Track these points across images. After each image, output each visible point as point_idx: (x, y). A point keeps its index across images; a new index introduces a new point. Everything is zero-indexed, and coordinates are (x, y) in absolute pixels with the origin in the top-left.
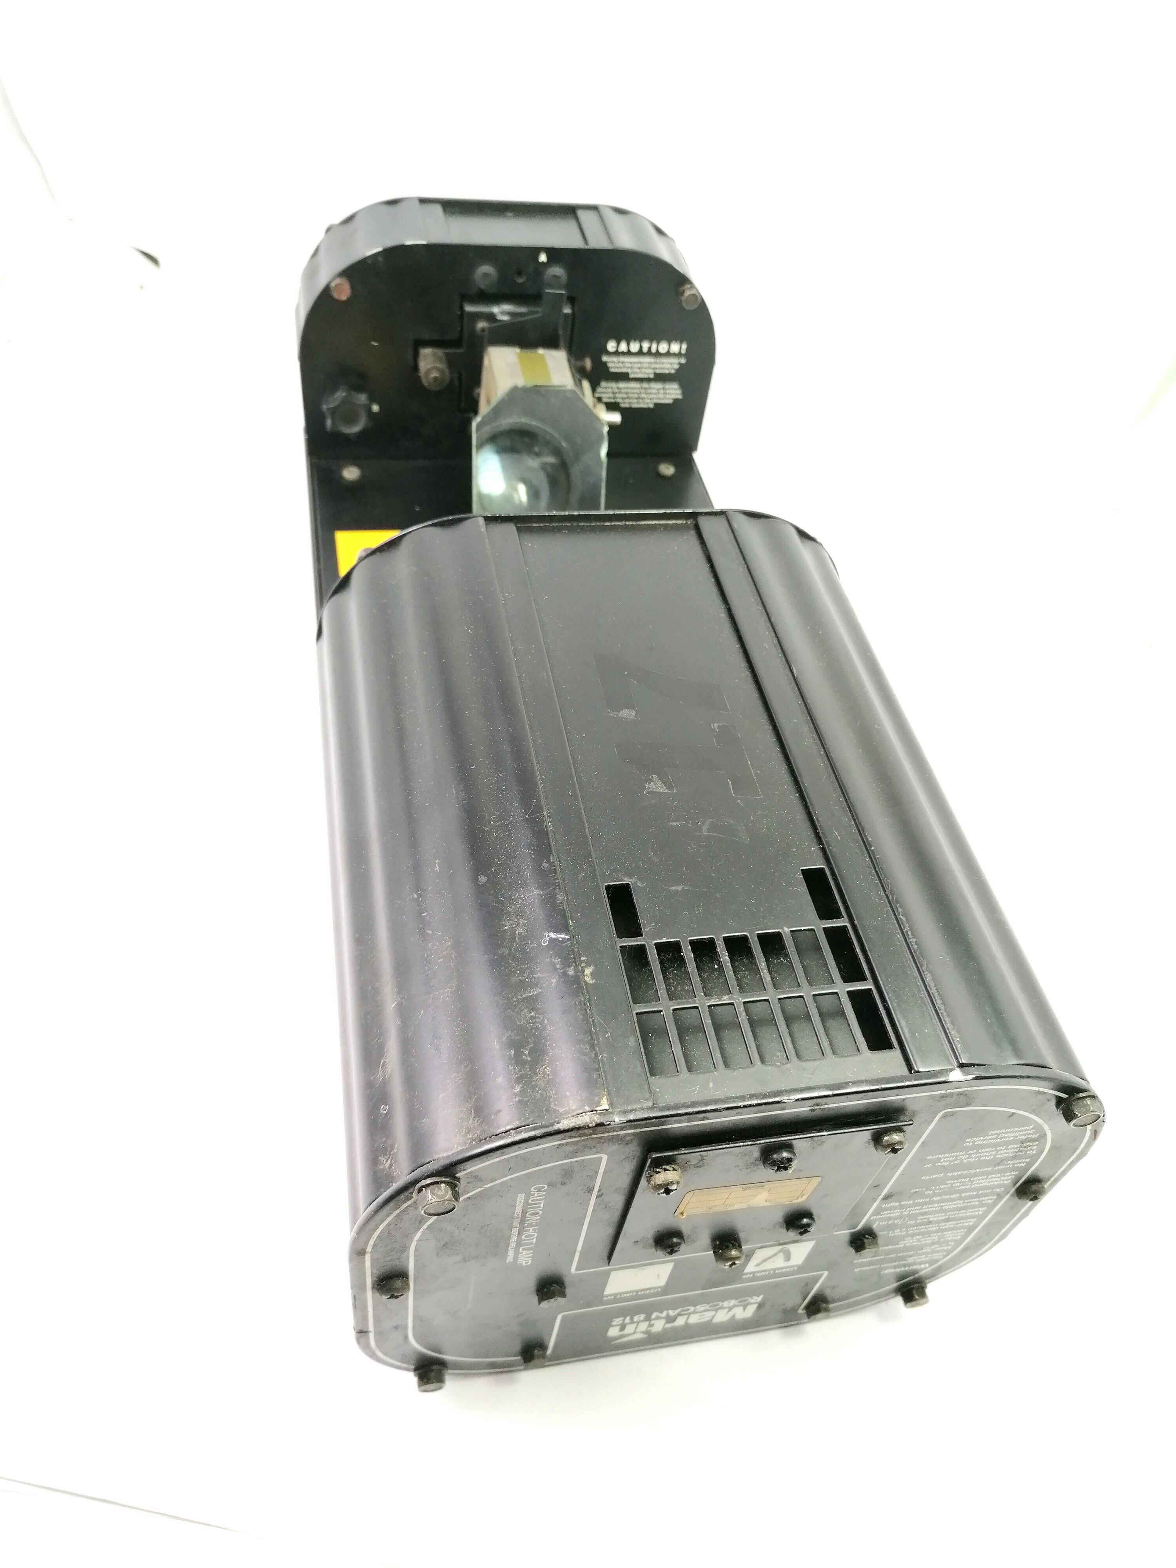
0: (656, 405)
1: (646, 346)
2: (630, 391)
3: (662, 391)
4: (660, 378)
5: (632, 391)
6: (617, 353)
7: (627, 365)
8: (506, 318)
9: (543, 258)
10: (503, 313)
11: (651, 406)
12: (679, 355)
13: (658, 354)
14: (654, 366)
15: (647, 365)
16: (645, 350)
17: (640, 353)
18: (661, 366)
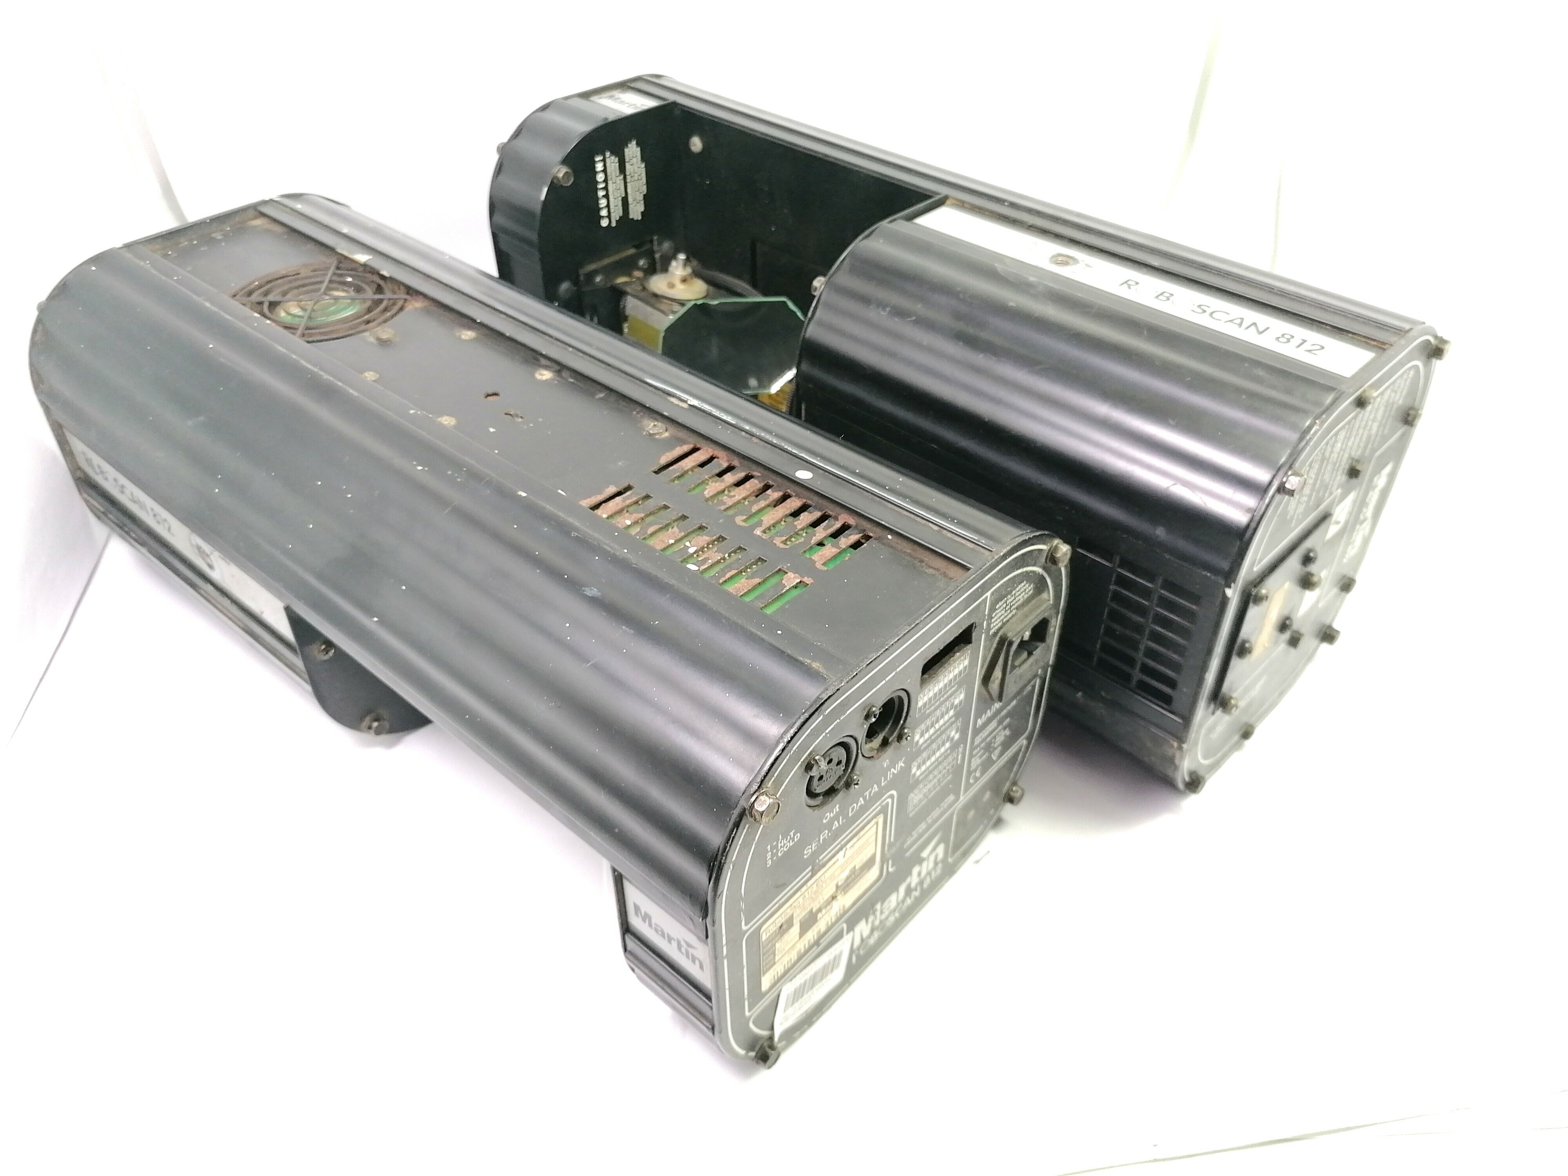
0: (642, 161)
1: (601, 193)
2: (634, 191)
4: (622, 168)
5: (633, 188)
6: (609, 216)
7: (616, 204)
11: (643, 166)
12: (604, 161)
13: (606, 179)
14: (614, 179)
15: (614, 184)
16: (604, 193)
17: (607, 196)
18: (614, 172)
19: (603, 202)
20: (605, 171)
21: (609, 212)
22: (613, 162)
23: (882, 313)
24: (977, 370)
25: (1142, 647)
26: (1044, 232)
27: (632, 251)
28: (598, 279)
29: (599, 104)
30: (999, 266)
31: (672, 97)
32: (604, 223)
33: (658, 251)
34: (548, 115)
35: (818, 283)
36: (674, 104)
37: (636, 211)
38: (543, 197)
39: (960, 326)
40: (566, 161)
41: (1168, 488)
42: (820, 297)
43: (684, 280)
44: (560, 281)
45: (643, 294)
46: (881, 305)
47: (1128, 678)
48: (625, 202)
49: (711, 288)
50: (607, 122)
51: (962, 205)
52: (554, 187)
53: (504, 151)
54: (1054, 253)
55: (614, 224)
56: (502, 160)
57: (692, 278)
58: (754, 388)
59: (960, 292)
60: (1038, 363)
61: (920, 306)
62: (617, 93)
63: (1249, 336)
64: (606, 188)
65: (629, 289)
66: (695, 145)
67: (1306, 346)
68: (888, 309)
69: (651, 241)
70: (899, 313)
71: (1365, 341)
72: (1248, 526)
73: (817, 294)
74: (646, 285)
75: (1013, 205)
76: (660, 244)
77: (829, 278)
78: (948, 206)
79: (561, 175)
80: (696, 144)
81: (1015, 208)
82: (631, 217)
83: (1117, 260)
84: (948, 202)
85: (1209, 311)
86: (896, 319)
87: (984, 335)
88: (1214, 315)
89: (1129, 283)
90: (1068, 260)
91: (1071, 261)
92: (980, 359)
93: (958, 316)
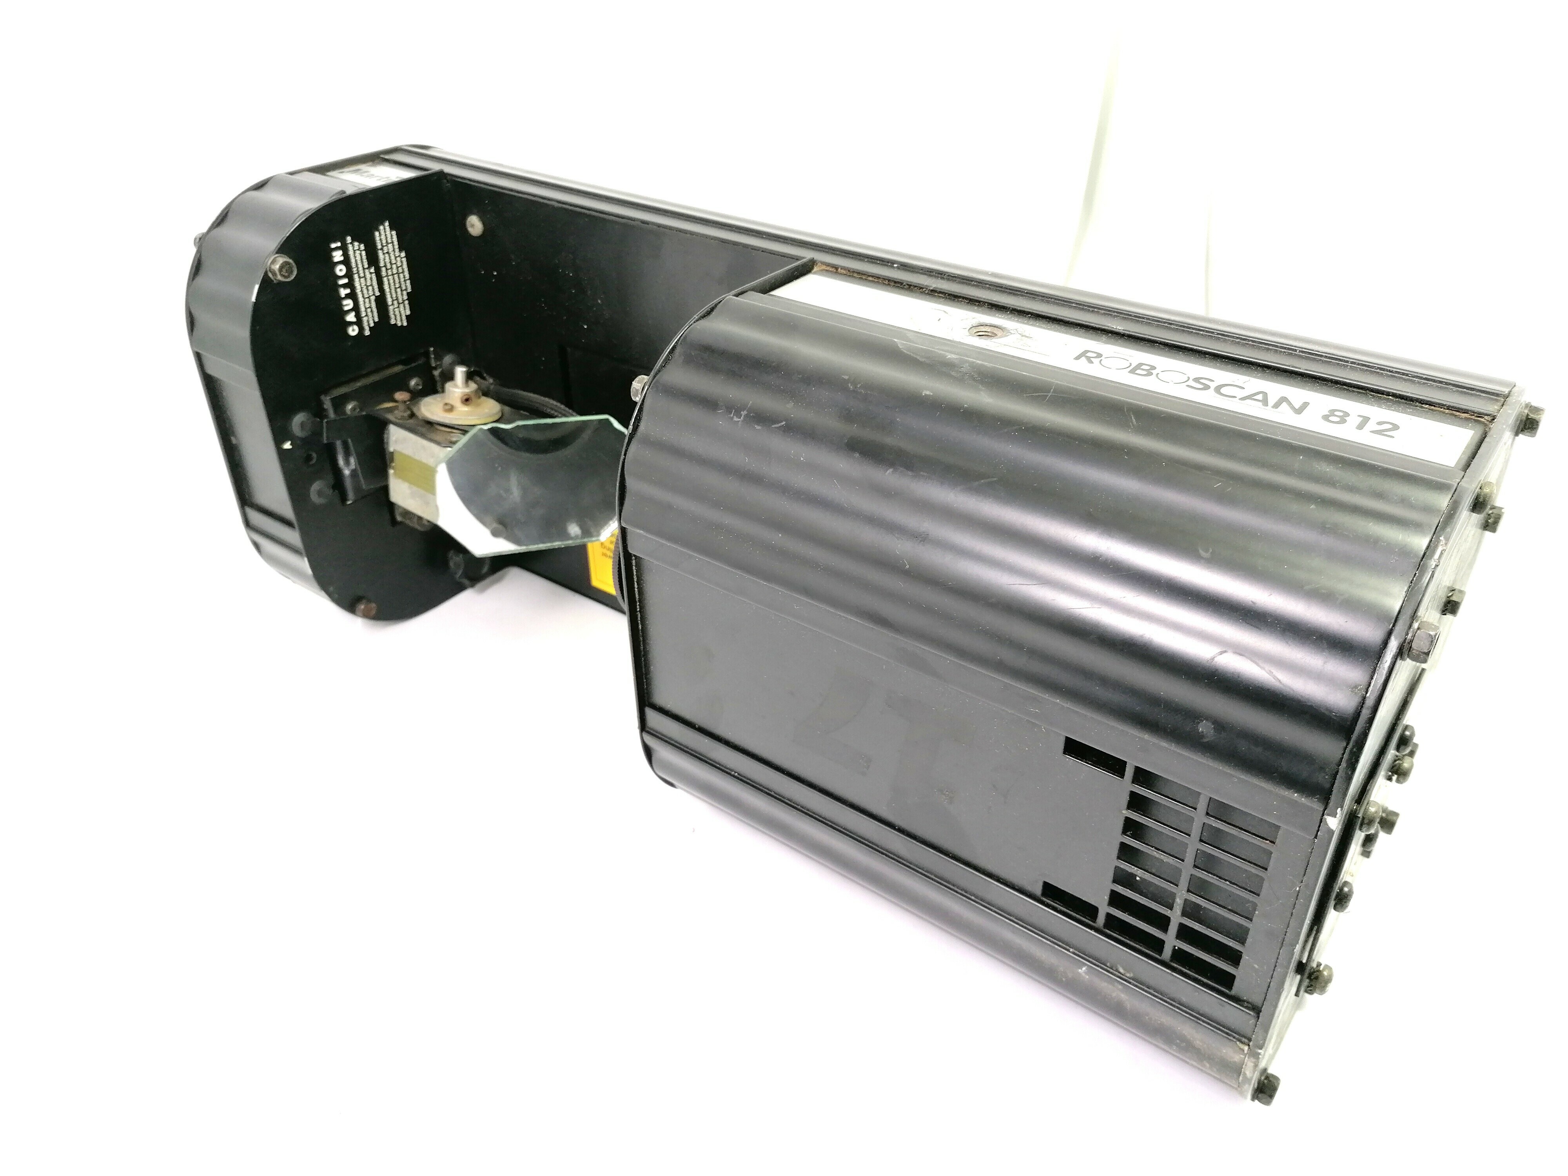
0: (401, 249)
1: (343, 292)
2: (393, 288)
3: (385, 249)
4: (373, 259)
5: (392, 284)
6: (359, 322)
7: (367, 305)
8: (352, 460)
9: (287, 446)
10: (347, 463)
11: (403, 254)
12: (344, 248)
13: (349, 275)
14: (361, 272)
15: (363, 280)
16: (348, 291)
17: (353, 296)
18: (359, 262)
19: (348, 304)
20: (346, 262)
21: (358, 316)
22: (357, 252)
23: (736, 419)
24: (886, 493)
25: (1179, 902)
26: (953, 298)
27: (398, 369)
28: (349, 407)
29: (341, 179)
30: (900, 343)
31: (435, 167)
32: (353, 331)
33: (435, 368)
34: (267, 196)
35: (638, 384)
36: (441, 174)
37: (399, 315)
38: (253, 299)
39: (854, 430)
40: (283, 249)
41: (1213, 659)
42: (642, 404)
43: (467, 400)
44: (294, 411)
45: (411, 421)
46: (732, 408)
47: (1158, 945)
48: (381, 302)
49: (507, 409)
50: (344, 195)
51: (834, 271)
52: (266, 283)
53: (201, 241)
54: (975, 322)
55: (367, 333)
56: (200, 256)
57: (479, 397)
58: (577, 537)
59: (848, 381)
60: (979, 476)
61: (790, 405)
62: (363, 167)
63: (1284, 416)
64: (350, 285)
65: (390, 417)
66: (473, 226)
67: (1371, 425)
68: (744, 413)
69: (427, 354)
70: (760, 418)
71: (1455, 413)
72: (1357, 714)
73: (637, 399)
74: (415, 410)
75: (904, 267)
76: (439, 358)
77: (655, 377)
78: (815, 273)
79: (276, 267)
80: (475, 225)
81: (909, 271)
82: (393, 322)
83: (1063, 328)
84: (815, 269)
85: (1213, 385)
86: (758, 427)
87: (890, 440)
88: (1224, 390)
89: (1089, 354)
90: (995, 331)
91: (999, 332)
92: (889, 477)
93: (848, 416)
